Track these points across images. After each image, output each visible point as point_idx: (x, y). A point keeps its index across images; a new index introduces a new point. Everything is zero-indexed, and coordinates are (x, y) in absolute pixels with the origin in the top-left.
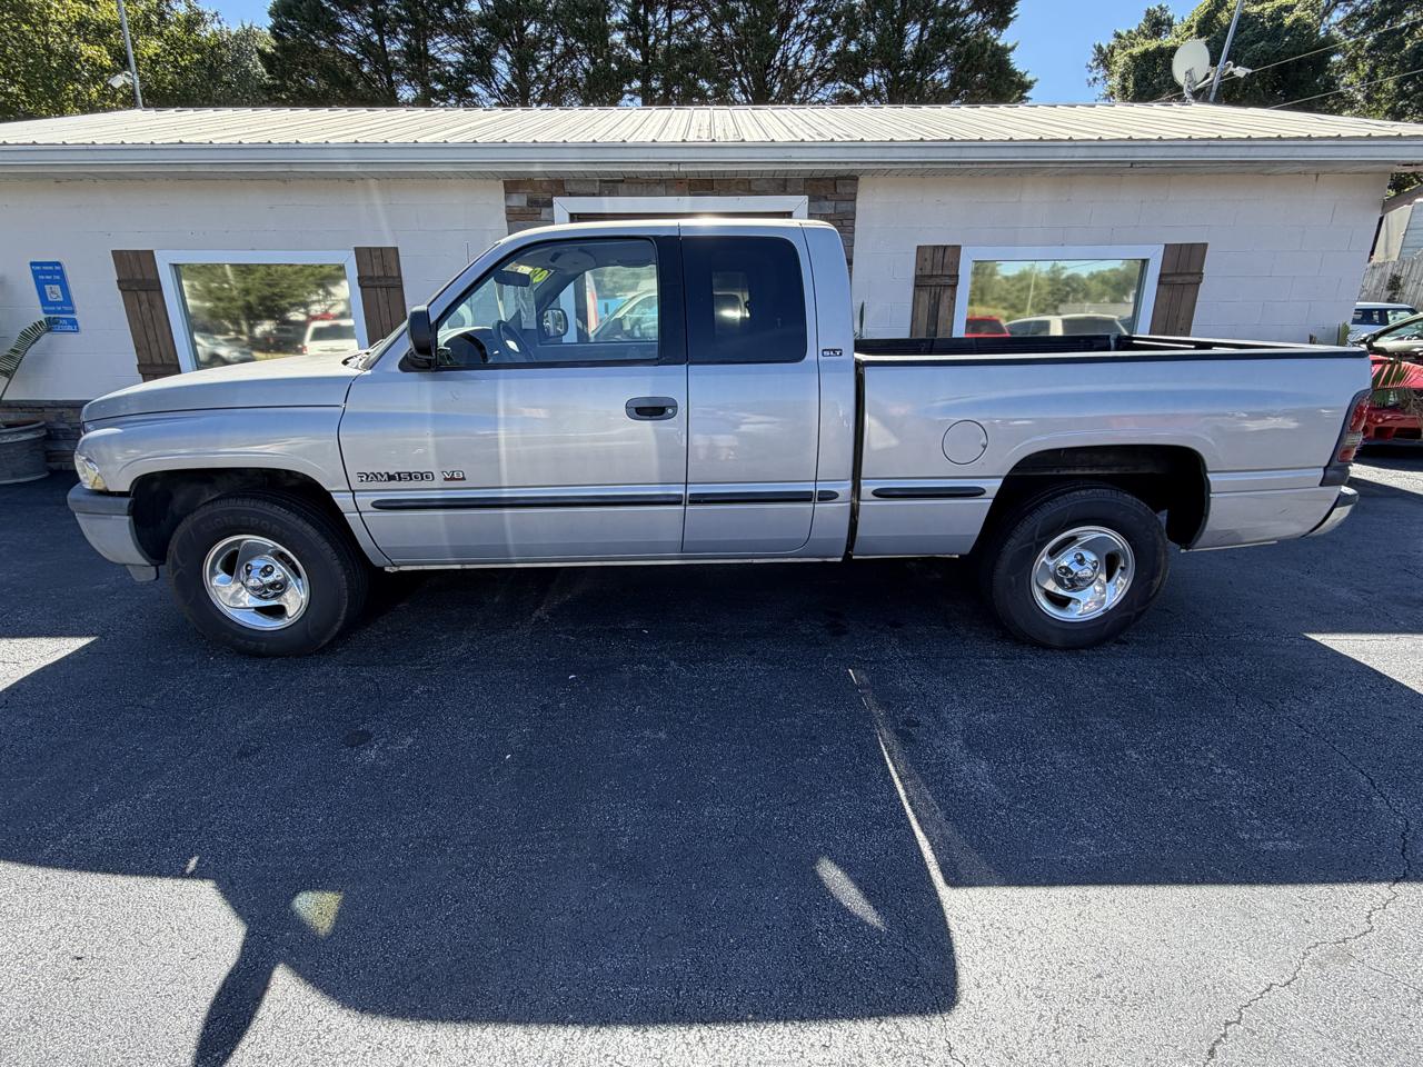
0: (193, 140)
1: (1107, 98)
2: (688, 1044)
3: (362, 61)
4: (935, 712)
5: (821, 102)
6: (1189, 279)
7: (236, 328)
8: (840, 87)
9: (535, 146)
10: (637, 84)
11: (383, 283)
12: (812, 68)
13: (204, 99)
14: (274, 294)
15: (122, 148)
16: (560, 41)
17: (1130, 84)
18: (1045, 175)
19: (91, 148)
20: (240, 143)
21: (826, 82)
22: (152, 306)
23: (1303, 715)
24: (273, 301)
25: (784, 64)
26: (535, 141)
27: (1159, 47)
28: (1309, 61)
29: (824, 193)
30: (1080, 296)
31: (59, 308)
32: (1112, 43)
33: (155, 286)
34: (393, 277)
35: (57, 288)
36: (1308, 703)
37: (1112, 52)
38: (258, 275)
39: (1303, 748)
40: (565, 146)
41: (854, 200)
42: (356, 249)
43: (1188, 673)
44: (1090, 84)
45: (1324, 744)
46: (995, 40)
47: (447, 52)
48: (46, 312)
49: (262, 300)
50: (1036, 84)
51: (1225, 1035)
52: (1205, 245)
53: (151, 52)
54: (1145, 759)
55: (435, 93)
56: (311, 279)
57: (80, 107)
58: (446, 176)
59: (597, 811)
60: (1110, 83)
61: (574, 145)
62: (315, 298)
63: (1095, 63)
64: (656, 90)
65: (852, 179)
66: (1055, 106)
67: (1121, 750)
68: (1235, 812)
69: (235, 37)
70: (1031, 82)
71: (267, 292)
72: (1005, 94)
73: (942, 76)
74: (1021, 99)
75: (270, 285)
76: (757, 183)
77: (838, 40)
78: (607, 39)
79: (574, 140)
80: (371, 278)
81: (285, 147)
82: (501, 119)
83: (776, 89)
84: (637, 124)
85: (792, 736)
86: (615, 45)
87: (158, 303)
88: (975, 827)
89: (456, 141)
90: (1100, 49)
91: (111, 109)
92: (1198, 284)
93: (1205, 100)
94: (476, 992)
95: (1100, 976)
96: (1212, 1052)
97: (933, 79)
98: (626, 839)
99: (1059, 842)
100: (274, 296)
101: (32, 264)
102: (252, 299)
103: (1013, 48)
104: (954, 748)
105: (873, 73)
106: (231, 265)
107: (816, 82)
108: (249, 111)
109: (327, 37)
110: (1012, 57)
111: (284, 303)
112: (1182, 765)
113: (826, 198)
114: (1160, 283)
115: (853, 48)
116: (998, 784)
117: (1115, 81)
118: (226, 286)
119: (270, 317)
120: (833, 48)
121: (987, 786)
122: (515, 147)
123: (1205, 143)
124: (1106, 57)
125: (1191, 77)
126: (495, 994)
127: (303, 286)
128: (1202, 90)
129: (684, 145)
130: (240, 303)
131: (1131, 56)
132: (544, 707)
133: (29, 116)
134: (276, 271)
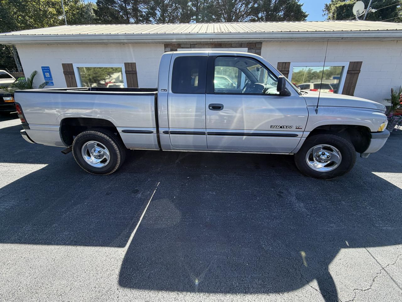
0: (83, 33)
1: (328, 19)
2: (232, 270)
3: (120, 12)
4: (287, 190)
5: (246, 21)
6: (356, 72)
7: (87, 85)
8: (252, 17)
9: (173, 34)
10: (195, 17)
11: (132, 72)
12: (244, 11)
13: (79, 23)
14: (97, 76)
15: (65, 36)
16: (174, 5)
17: (335, 16)
18: (316, 42)
19: (57, 36)
20: (95, 34)
21: (247, 16)
22: (72, 78)
23: (391, 194)
24: (96, 78)
25: (236, 11)
26: (173, 33)
27: (345, 4)
28: (390, 8)
29: (252, 47)
30: (317, 77)
31: (49, 79)
32: (330, 3)
33: (73, 73)
34: (134, 71)
35: (48, 74)
36: (392, 191)
37: (330, 6)
38: (92, 71)
39: (392, 203)
40: (182, 34)
41: (261, 49)
42: (125, 63)
43: (357, 182)
44: (323, 16)
45: (398, 202)
46: (297, 3)
47: (143, 9)
48: (45, 80)
49: (93, 78)
50: (308, 16)
51: (377, 276)
52: (362, 62)
53: (66, 10)
54: (347, 204)
55: (140, 20)
56: (106, 72)
57: (48, 25)
58: (149, 43)
59: (200, 212)
60: (329, 15)
61: (184, 34)
62: (107, 78)
63: (325, 9)
64: (200, 19)
65: (260, 43)
66: (317, 22)
67: (340, 201)
68: (374, 219)
69: (86, 5)
70: (307, 15)
71: (94, 75)
72: (300, 19)
73: (281, 14)
74: (304, 20)
75: (95, 74)
76: (234, 44)
77: (251, 4)
78: (187, 4)
79: (184, 32)
80: (129, 71)
81: (107, 35)
82: (162, 27)
83: (234, 18)
84: (200, 28)
85: (249, 195)
86: (189, 6)
87: (74, 78)
88: (302, 220)
89: (152, 33)
90: (327, 5)
91: (56, 26)
92: (359, 73)
93: (362, 19)
94: (176, 255)
95: (340, 259)
96: (374, 280)
97: (278, 14)
98: (208, 219)
99: (325, 225)
100: (96, 77)
101: (42, 67)
102: (91, 77)
103: (302, 5)
104: (293, 199)
105: (261, 13)
106: (85, 68)
107: (245, 16)
108: (94, 25)
109: (111, 5)
110: (302, 8)
111: (99, 79)
112: (358, 206)
113: (253, 49)
114: (348, 73)
115: (256, 6)
116: (307, 209)
117: (331, 14)
118: (84, 73)
119: (95, 82)
120: (250, 6)
121: (304, 210)
122: (168, 34)
123: (365, 32)
124: (328, 8)
125: (358, 12)
126: (181, 256)
127: (104, 74)
128: (361, 17)
129: (214, 34)
130: (88, 78)
131: (336, 7)
132: (182, 185)
133: (35, 28)
134: (97, 70)
